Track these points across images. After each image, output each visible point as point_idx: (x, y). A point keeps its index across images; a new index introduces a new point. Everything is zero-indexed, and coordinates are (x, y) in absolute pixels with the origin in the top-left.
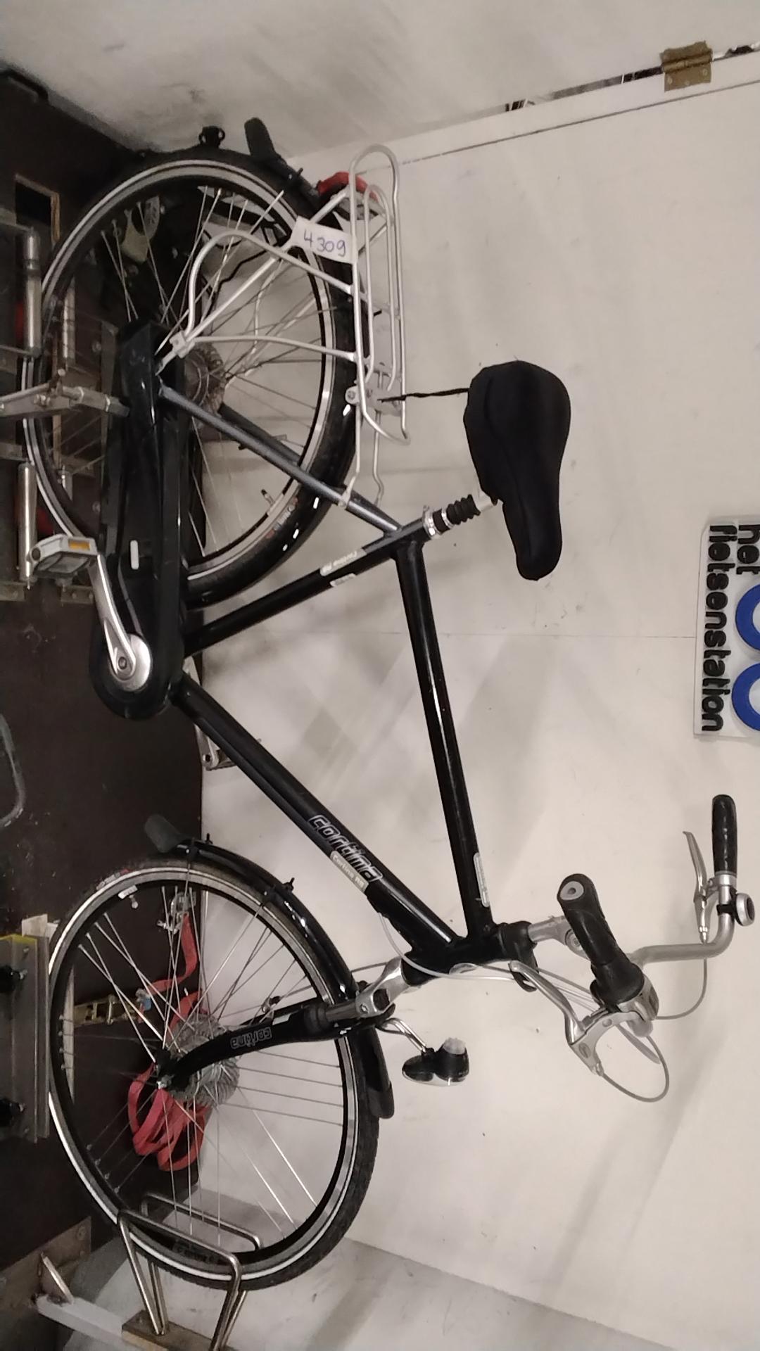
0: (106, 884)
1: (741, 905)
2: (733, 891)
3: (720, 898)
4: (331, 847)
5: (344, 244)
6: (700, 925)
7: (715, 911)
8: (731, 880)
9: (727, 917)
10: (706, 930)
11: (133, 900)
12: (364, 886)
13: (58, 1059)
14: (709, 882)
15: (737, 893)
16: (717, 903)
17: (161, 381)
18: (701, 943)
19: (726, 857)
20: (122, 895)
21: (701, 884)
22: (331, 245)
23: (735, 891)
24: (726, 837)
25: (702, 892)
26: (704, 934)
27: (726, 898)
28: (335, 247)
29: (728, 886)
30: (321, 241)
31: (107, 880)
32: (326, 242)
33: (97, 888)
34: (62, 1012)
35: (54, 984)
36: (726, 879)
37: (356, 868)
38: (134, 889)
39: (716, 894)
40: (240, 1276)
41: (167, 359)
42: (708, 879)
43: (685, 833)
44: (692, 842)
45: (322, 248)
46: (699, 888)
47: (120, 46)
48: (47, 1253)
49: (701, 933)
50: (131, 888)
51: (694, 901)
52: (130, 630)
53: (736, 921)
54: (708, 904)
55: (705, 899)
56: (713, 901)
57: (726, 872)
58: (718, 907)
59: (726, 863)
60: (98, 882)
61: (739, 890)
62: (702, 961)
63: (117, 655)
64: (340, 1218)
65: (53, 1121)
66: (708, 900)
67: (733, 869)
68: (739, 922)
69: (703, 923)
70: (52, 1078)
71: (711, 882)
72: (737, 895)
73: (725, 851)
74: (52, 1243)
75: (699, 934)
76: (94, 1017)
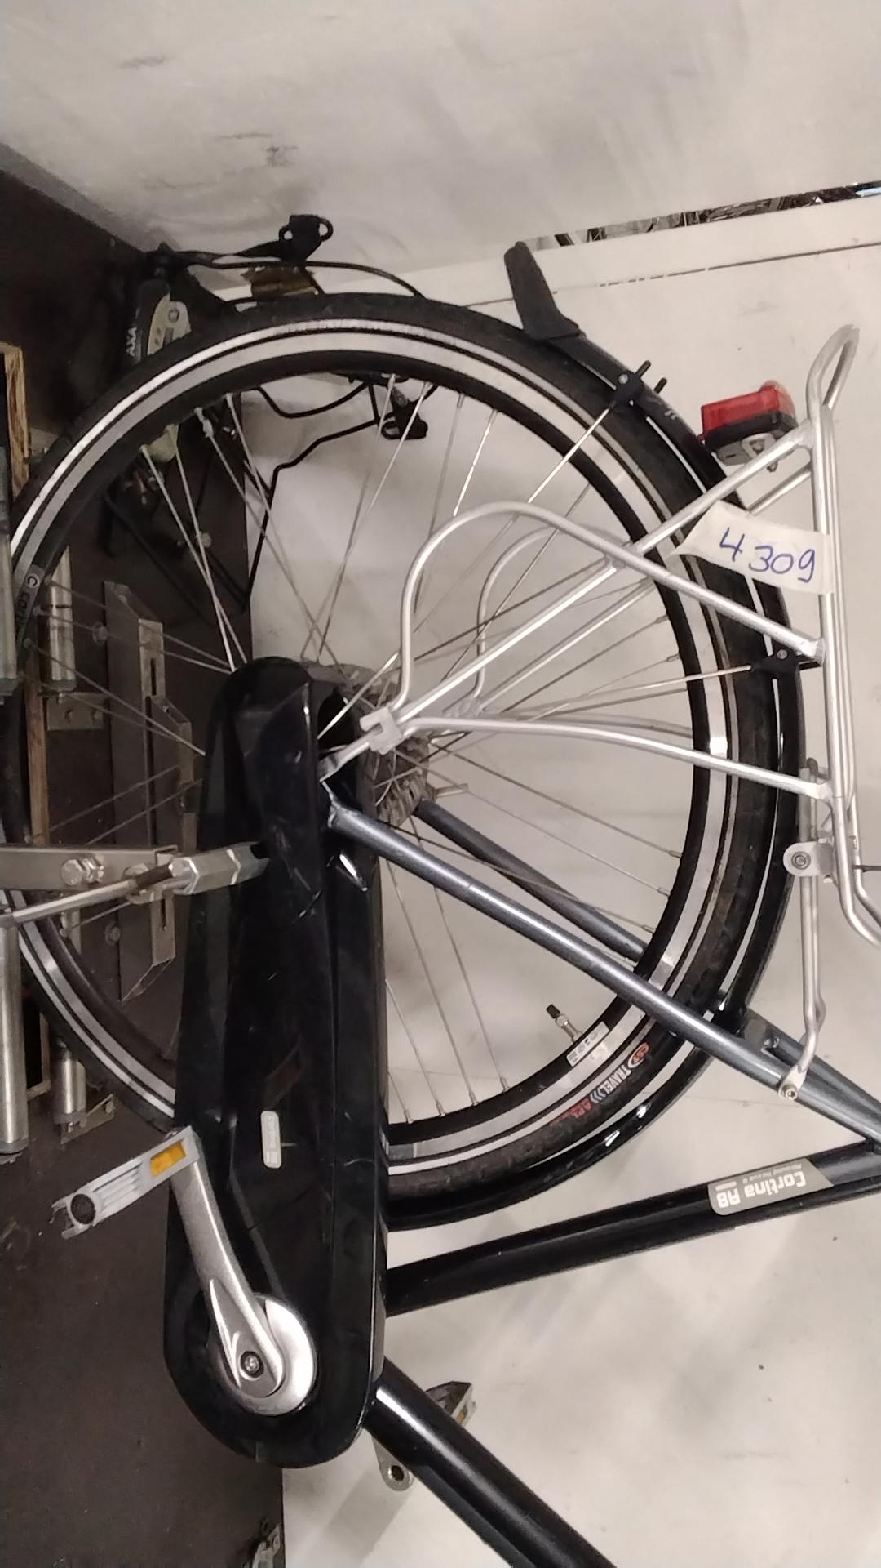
5: (812, 558)
17: (331, 796)
22: (789, 559)
28: (796, 564)
30: (766, 553)
32: (775, 554)
41: (347, 754)
45: (764, 566)
47: (157, 61)
52: (259, 1284)
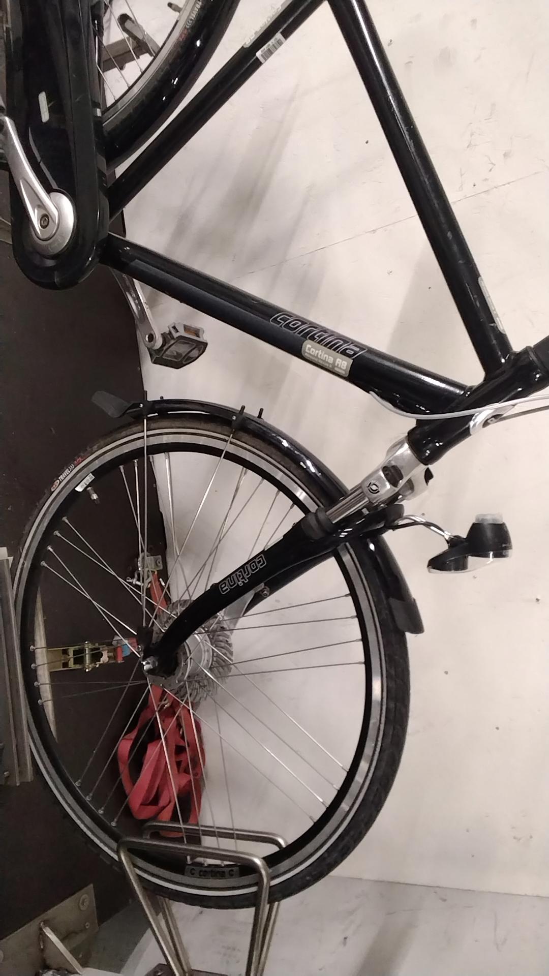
0: (60, 483)
4: (302, 338)
11: (92, 492)
12: (347, 366)
13: (33, 694)
20: (79, 489)
31: (61, 477)
33: (53, 490)
34: (33, 642)
35: (20, 608)
37: (334, 350)
38: (90, 478)
40: (268, 882)
48: (47, 923)
50: (88, 478)
60: (52, 483)
63: (38, 214)
64: (380, 773)
65: (35, 760)
70: (29, 712)
74: (51, 913)
76: (71, 664)
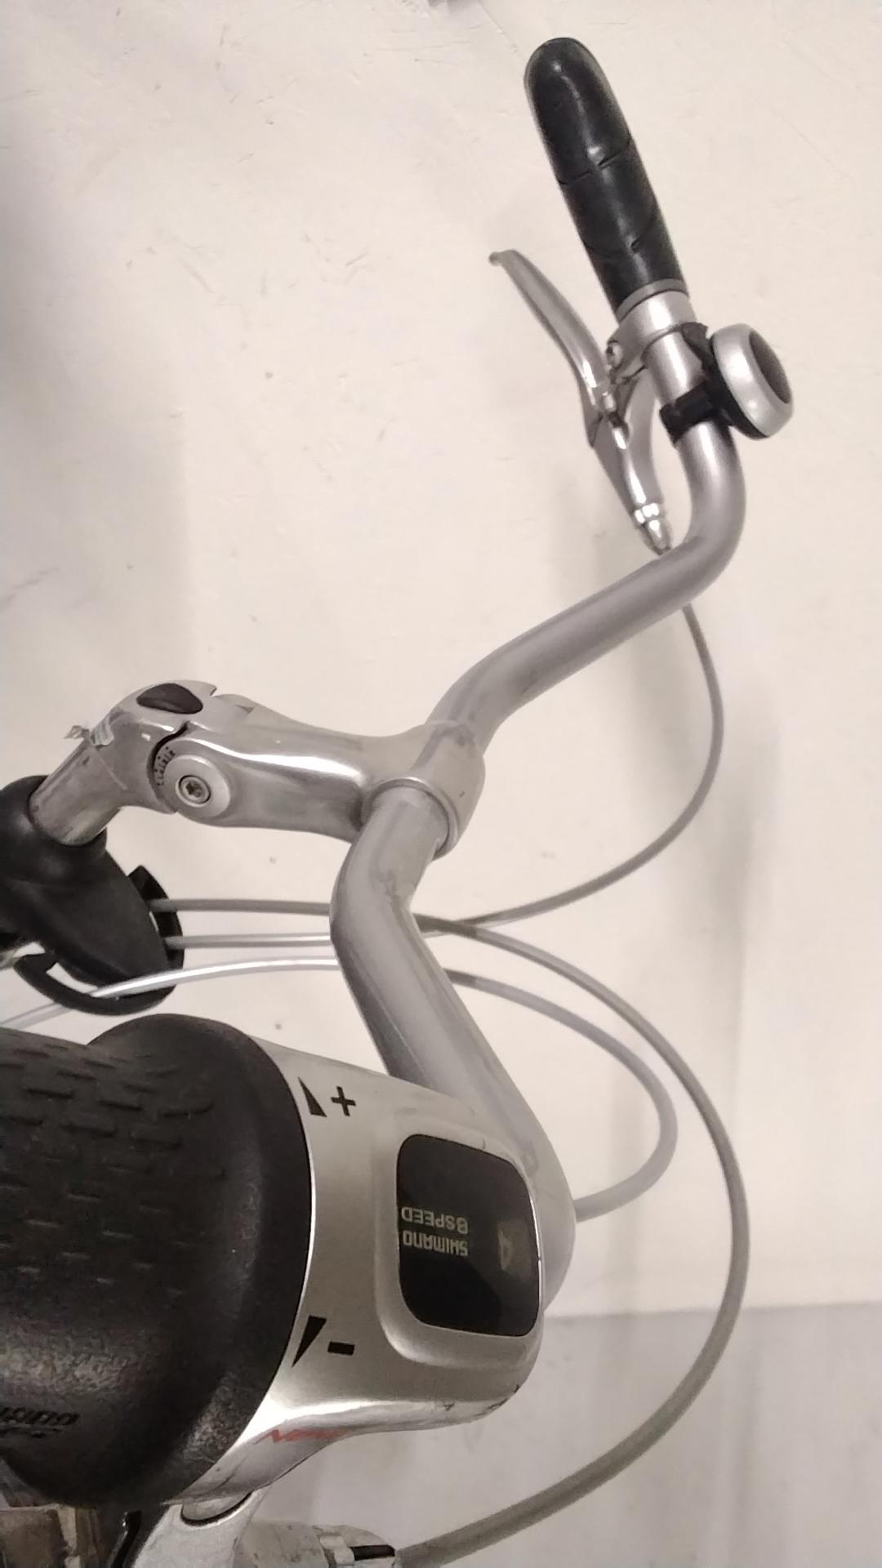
1: (737, 369)
2: (695, 339)
3: (662, 383)
6: (631, 507)
7: (659, 433)
8: (673, 309)
9: (704, 435)
10: (652, 510)
14: (610, 351)
15: (709, 335)
16: (658, 406)
18: (654, 556)
19: (630, 240)
21: (591, 382)
23: (702, 329)
24: (606, 174)
25: (601, 400)
26: (654, 526)
27: (680, 373)
29: (673, 330)
36: (657, 314)
39: (646, 382)
42: (602, 347)
43: (493, 258)
44: (524, 274)
46: (590, 391)
49: (644, 527)
51: (592, 443)
53: (735, 432)
54: (631, 427)
55: (617, 419)
56: (648, 410)
57: (650, 289)
58: (667, 415)
59: (637, 259)
61: (713, 322)
62: (677, 619)
66: (628, 418)
67: (666, 271)
68: (752, 431)
69: (639, 495)
71: (617, 350)
72: (711, 342)
73: (622, 223)
75: (637, 533)
